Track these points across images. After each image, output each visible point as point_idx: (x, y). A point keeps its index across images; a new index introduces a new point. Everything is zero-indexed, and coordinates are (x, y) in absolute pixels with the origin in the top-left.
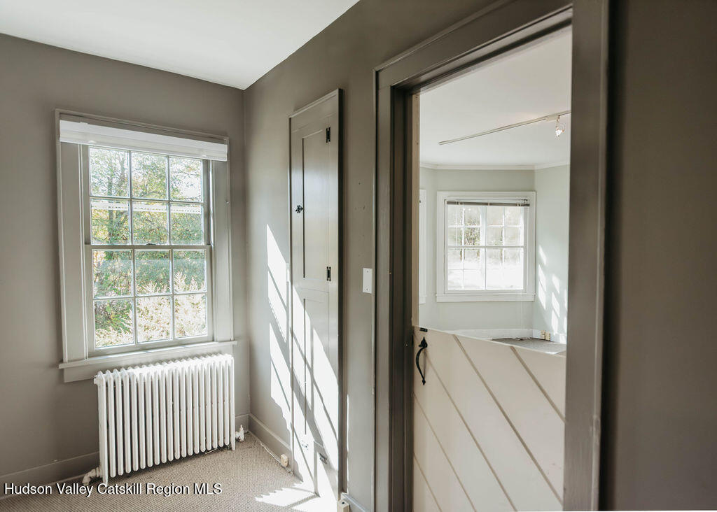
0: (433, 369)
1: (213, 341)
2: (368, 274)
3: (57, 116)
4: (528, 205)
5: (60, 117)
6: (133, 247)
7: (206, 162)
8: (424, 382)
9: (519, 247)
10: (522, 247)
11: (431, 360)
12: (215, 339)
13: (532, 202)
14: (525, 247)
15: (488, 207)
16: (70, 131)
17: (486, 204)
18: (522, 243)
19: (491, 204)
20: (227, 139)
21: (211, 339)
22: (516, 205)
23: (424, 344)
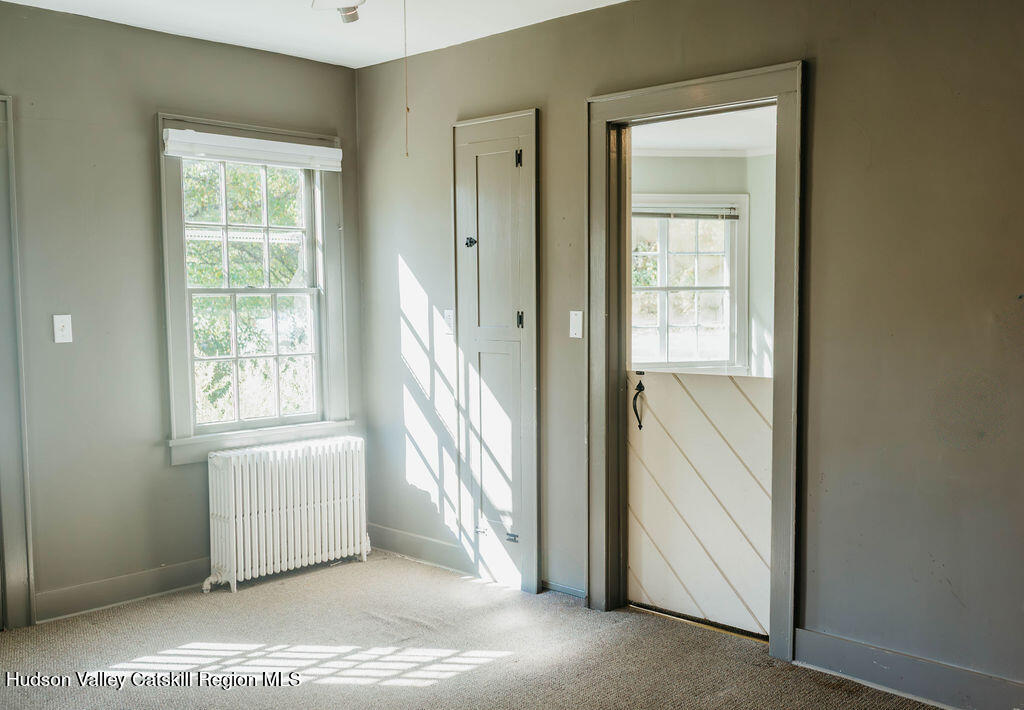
0: (651, 411)
1: (323, 419)
2: (576, 319)
3: (160, 122)
4: (737, 217)
5: (163, 124)
6: (234, 292)
7: (309, 174)
8: (640, 427)
9: (722, 288)
10: (727, 288)
11: (649, 402)
12: (327, 417)
13: (743, 213)
14: (731, 288)
15: (672, 221)
16: (177, 141)
17: (669, 215)
18: (727, 283)
19: (676, 216)
20: (337, 140)
21: (319, 418)
22: (716, 217)
23: (640, 387)
